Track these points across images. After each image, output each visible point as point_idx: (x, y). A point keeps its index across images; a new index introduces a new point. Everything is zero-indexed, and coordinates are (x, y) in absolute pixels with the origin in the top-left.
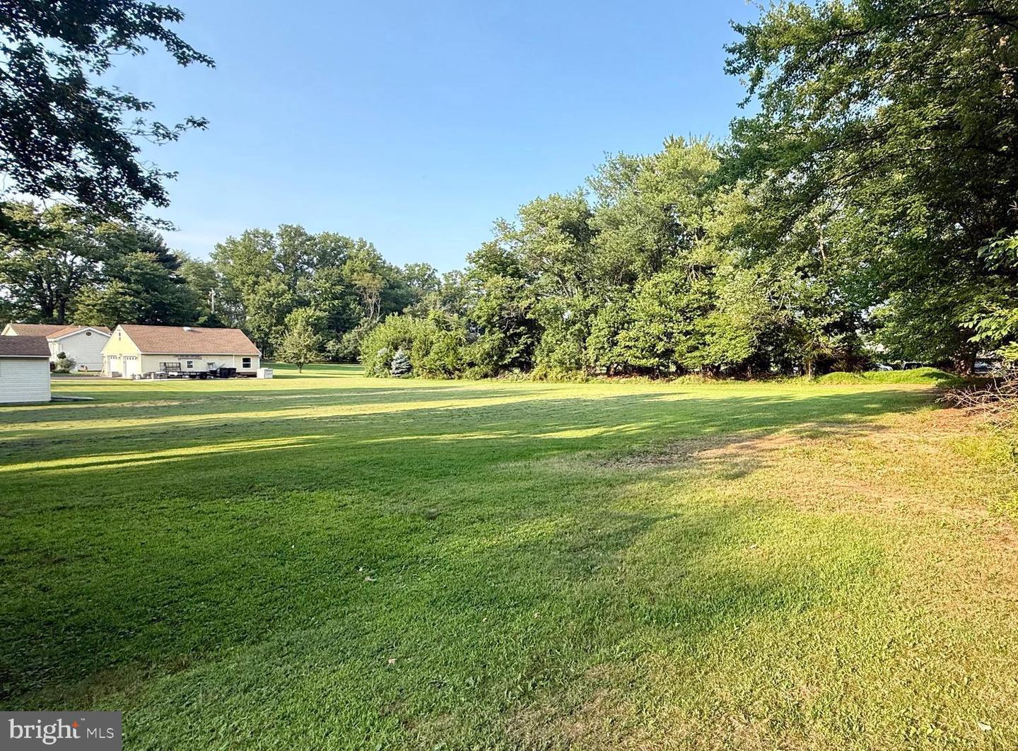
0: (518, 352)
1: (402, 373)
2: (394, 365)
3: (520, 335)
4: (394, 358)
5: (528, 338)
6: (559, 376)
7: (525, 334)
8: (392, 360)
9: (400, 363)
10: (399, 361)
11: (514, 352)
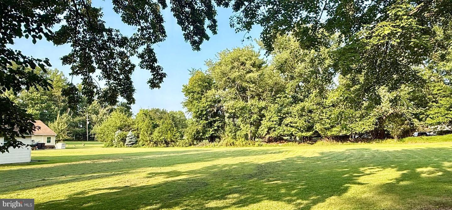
0: (213, 131)
1: (133, 144)
2: (128, 140)
3: (215, 122)
4: (128, 136)
5: (220, 123)
6: (244, 143)
7: (218, 121)
8: (126, 137)
9: (131, 139)
10: (131, 137)
11: (211, 131)
